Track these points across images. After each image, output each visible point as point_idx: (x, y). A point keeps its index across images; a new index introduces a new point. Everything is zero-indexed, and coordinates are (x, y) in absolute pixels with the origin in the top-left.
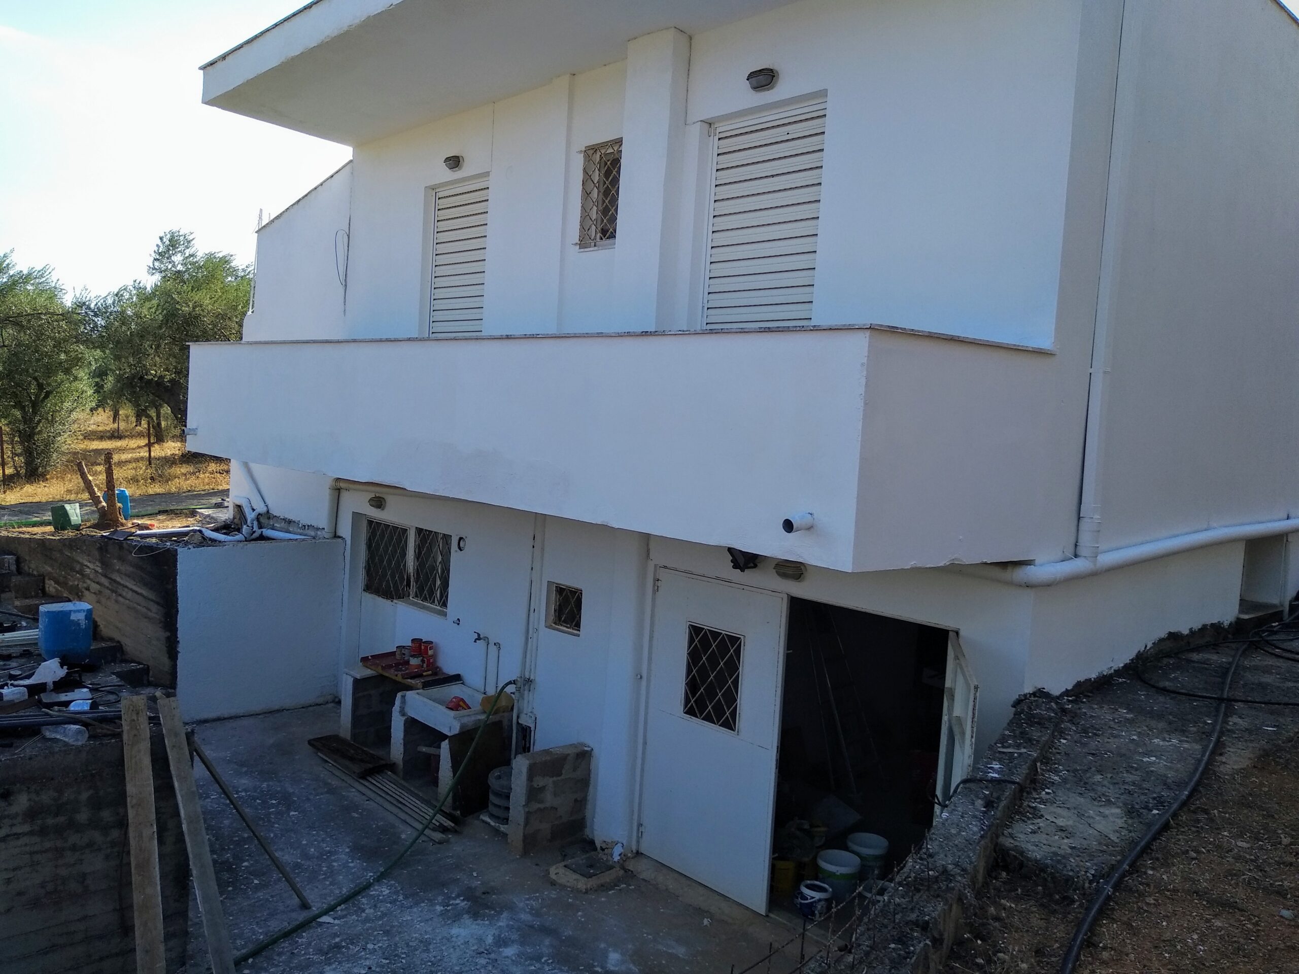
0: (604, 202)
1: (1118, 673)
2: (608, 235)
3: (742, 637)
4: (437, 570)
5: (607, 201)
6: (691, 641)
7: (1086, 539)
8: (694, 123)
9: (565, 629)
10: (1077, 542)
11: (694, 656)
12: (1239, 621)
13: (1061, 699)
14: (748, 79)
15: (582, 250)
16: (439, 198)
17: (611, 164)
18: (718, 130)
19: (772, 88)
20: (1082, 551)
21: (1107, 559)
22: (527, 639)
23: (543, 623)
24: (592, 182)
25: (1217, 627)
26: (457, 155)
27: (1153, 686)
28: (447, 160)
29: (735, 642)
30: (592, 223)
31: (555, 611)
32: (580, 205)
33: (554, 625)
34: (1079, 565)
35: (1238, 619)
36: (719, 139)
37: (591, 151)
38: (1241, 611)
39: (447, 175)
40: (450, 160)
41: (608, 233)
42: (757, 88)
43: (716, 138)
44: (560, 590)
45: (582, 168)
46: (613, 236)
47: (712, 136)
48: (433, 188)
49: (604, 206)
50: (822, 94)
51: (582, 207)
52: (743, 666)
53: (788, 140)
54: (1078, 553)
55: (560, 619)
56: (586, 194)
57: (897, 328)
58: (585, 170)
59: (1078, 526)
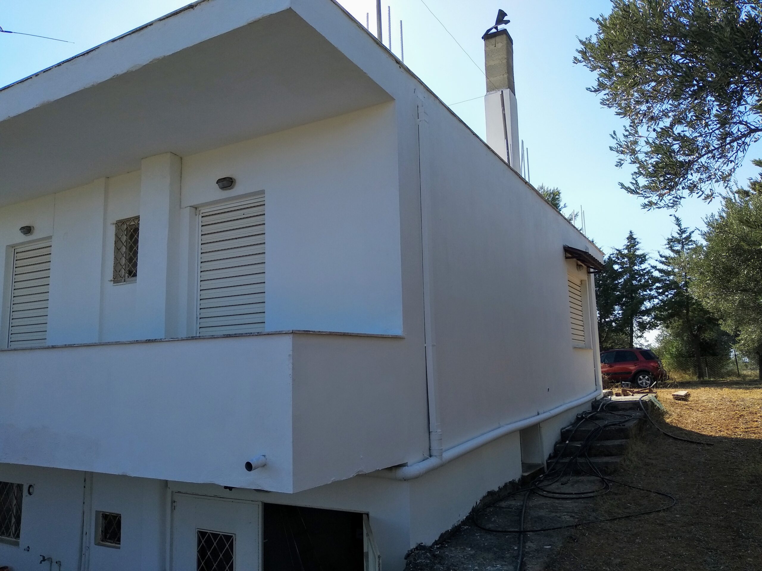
0: (129, 254)
1: (464, 523)
2: (132, 275)
3: (234, 535)
4: (13, 511)
5: (131, 254)
6: (199, 542)
7: (435, 445)
8: (186, 207)
9: (110, 544)
10: (430, 447)
11: (202, 552)
12: (523, 478)
13: (433, 547)
14: (217, 183)
15: (116, 284)
16: (17, 253)
17: (133, 231)
18: (201, 212)
19: (232, 188)
20: (434, 453)
21: (448, 455)
22: (81, 556)
23: (93, 541)
24: (121, 242)
25: (512, 483)
26: (29, 225)
27: (484, 529)
28: (22, 229)
29: (229, 538)
30: (121, 267)
31: (102, 531)
32: (113, 256)
33: (101, 542)
34: (433, 462)
35: (522, 476)
36: (202, 217)
37: (119, 224)
38: (523, 471)
39: (22, 238)
40: (24, 229)
41: (132, 273)
42: (223, 188)
43: (200, 216)
44: (105, 516)
45: (114, 233)
46: (135, 275)
47: (198, 215)
48: (13, 246)
49: (129, 257)
50: (263, 192)
51: (115, 257)
52: (235, 555)
53: (244, 218)
54: (431, 454)
55: (106, 538)
56: (117, 249)
57: (309, 331)
58: (116, 235)
59: (430, 437)
